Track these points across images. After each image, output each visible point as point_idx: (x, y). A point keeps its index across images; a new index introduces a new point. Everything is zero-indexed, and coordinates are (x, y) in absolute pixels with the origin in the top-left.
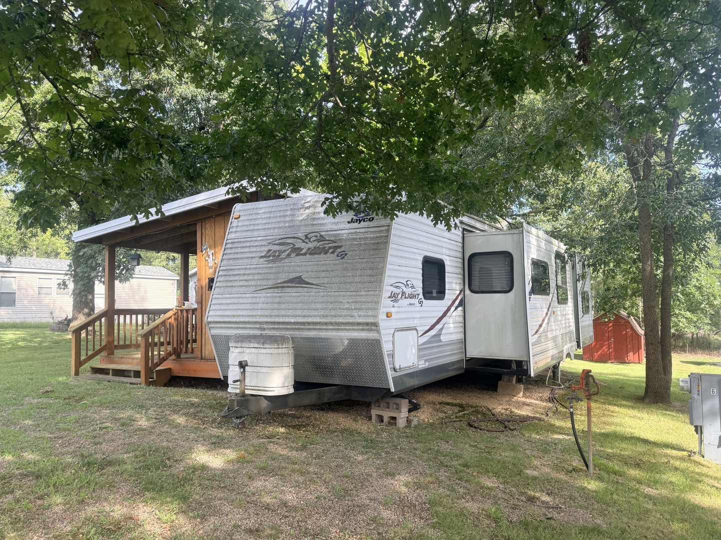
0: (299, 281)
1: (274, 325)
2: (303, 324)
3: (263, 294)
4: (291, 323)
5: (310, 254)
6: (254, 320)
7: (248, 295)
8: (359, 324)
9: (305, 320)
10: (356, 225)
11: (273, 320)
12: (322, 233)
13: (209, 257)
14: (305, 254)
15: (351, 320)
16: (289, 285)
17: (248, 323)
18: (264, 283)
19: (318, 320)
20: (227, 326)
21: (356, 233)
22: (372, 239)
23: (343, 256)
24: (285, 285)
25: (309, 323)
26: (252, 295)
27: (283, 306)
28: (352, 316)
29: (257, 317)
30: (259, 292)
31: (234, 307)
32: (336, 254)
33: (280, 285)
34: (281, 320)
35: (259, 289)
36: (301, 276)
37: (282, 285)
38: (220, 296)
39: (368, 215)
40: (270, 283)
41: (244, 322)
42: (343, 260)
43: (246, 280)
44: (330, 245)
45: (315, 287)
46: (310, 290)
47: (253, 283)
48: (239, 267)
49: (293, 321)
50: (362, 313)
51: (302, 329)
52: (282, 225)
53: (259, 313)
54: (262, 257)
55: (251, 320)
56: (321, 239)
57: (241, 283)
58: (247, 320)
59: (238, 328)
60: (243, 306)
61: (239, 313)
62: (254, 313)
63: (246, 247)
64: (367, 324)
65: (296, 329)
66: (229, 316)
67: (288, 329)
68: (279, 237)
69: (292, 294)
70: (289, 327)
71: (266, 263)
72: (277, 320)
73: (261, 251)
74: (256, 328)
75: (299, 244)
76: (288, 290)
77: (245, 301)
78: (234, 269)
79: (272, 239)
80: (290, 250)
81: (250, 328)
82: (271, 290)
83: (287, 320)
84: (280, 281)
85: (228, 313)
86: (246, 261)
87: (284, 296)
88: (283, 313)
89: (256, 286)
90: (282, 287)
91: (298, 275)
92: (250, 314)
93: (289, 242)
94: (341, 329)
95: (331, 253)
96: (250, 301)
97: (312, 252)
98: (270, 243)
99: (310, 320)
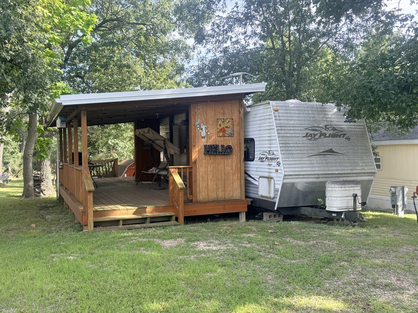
0: (331, 151)
1: (326, 175)
2: (342, 174)
3: (314, 158)
4: (336, 174)
5: (332, 137)
6: (315, 173)
7: (305, 159)
8: (368, 173)
9: (343, 172)
10: (348, 123)
11: (325, 173)
12: (334, 126)
13: (202, 130)
14: (329, 137)
15: (364, 171)
16: (327, 153)
17: (311, 175)
18: (312, 152)
19: (349, 172)
20: (297, 177)
21: (350, 128)
22: (359, 132)
23: (348, 139)
24: (325, 153)
25: (344, 174)
26: (307, 159)
27: (329, 165)
28: (365, 169)
29: (317, 171)
30: (311, 157)
31: (300, 166)
32: (345, 138)
33: (322, 153)
34: (330, 172)
35: (310, 155)
36: (332, 149)
37: (323, 153)
38: (287, 159)
39: (352, 119)
40: (316, 152)
41: (309, 175)
42: (350, 141)
43: (300, 150)
44: (341, 133)
45: (341, 155)
46: (339, 157)
47: (305, 152)
48: (292, 142)
49: (336, 173)
50: (368, 168)
51: (341, 177)
52: (308, 119)
53: (317, 169)
54: (304, 137)
55: (313, 173)
56: (334, 129)
57: (298, 152)
58: (310, 173)
59: (303, 178)
60: (305, 165)
61: (304, 169)
62: (314, 169)
63: (291, 130)
64: (371, 173)
65: (337, 177)
66: (299, 171)
67: (333, 177)
68: (310, 126)
69: (331, 158)
70: (334, 176)
71: (308, 140)
72: (328, 172)
73: (302, 133)
74: (315, 177)
75: (324, 131)
76: (328, 156)
77: (305, 162)
78: (289, 143)
79: (306, 127)
80: (319, 134)
81: (311, 178)
82: (318, 156)
83: (333, 172)
84: (321, 151)
85: (297, 169)
86: (294, 138)
87: (327, 160)
88: (330, 168)
89: (308, 154)
90: (324, 155)
91: (330, 148)
92: (312, 170)
93: (317, 129)
94: (359, 176)
95: (342, 137)
96: (308, 162)
97: (333, 136)
98: (306, 129)
99: (345, 172)
